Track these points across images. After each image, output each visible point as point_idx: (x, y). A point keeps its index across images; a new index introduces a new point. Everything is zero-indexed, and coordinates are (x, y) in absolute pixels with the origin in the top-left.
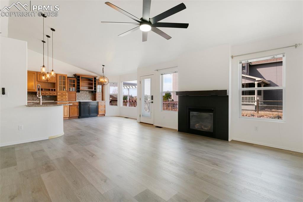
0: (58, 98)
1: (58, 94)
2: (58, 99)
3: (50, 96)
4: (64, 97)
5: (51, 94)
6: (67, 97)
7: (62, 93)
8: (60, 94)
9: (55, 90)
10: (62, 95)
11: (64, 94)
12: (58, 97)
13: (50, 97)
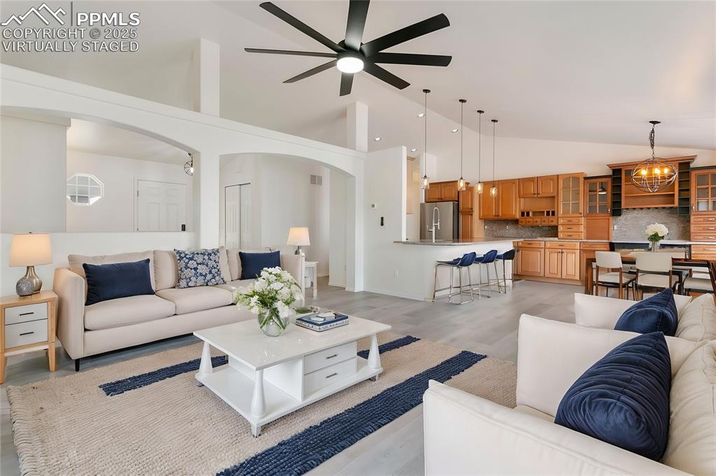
0: (559, 230)
1: (561, 221)
2: (559, 233)
3: (549, 226)
4: (575, 229)
5: (544, 221)
6: (582, 228)
7: (570, 219)
8: (565, 221)
9: (553, 213)
10: (570, 225)
11: (575, 220)
12: (560, 228)
13: (549, 230)
